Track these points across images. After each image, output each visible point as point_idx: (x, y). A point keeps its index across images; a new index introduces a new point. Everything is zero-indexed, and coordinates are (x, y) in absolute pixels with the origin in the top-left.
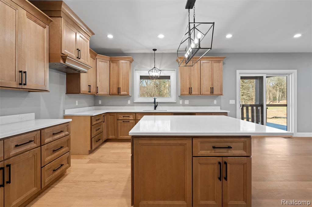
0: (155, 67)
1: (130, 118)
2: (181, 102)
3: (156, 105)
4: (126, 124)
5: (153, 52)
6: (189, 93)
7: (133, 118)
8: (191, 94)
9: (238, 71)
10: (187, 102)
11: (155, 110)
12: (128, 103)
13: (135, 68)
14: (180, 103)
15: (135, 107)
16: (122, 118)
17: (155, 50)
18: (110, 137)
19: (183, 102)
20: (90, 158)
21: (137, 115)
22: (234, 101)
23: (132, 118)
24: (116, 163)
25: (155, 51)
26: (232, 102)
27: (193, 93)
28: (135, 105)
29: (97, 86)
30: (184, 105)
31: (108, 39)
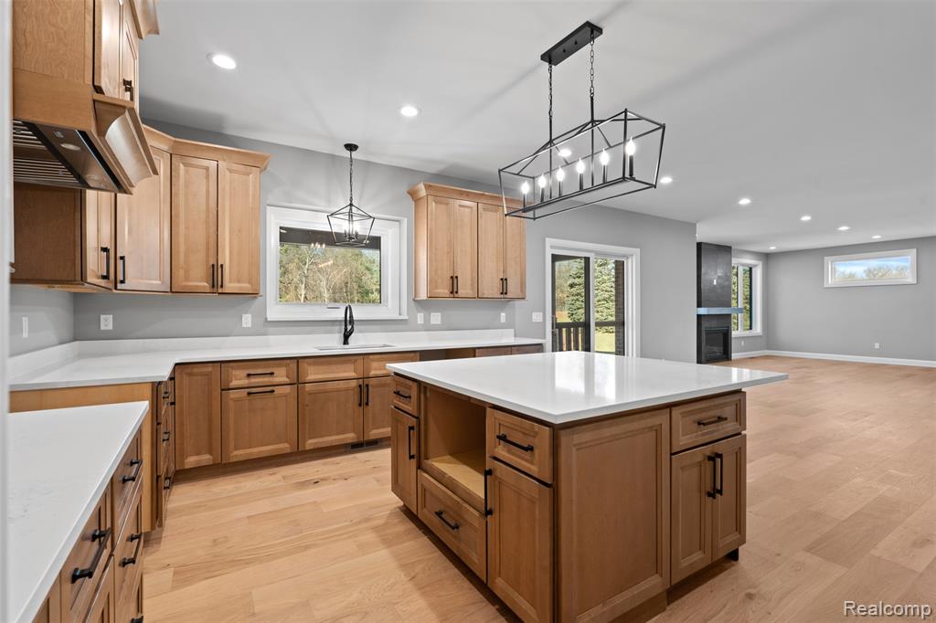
0: (351, 205)
1: (277, 380)
2: (420, 318)
3: (349, 327)
4: (259, 402)
5: (347, 153)
6: (452, 293)
7: (287, 377)
8: (456, 295)
9: (549, 241)
10: (436, 318)
11: (346, 346)
12: (244, 325)
13: (271, 199)
14: (419, 322)
15: (271, 338)
16: (245, 382)
17: (351, 147)
18: (191, 461)
19: (427, 320)
20: (167, 562)
21: (303, 365)
22: (541, 314)
23: (285, 380)
24: (307, 547)
25: (353, 153)
26: (537, 317)
27: (461, 292)
28: (271, 329)
29: (118, 255)
30: (428, 327)
31: (216, 70)
